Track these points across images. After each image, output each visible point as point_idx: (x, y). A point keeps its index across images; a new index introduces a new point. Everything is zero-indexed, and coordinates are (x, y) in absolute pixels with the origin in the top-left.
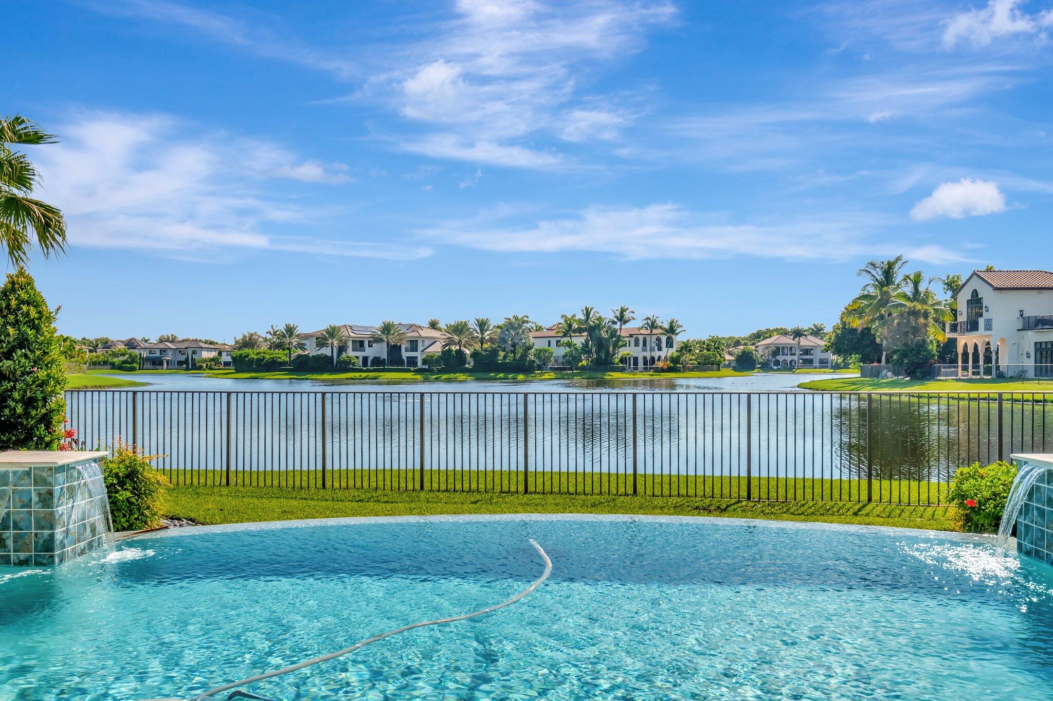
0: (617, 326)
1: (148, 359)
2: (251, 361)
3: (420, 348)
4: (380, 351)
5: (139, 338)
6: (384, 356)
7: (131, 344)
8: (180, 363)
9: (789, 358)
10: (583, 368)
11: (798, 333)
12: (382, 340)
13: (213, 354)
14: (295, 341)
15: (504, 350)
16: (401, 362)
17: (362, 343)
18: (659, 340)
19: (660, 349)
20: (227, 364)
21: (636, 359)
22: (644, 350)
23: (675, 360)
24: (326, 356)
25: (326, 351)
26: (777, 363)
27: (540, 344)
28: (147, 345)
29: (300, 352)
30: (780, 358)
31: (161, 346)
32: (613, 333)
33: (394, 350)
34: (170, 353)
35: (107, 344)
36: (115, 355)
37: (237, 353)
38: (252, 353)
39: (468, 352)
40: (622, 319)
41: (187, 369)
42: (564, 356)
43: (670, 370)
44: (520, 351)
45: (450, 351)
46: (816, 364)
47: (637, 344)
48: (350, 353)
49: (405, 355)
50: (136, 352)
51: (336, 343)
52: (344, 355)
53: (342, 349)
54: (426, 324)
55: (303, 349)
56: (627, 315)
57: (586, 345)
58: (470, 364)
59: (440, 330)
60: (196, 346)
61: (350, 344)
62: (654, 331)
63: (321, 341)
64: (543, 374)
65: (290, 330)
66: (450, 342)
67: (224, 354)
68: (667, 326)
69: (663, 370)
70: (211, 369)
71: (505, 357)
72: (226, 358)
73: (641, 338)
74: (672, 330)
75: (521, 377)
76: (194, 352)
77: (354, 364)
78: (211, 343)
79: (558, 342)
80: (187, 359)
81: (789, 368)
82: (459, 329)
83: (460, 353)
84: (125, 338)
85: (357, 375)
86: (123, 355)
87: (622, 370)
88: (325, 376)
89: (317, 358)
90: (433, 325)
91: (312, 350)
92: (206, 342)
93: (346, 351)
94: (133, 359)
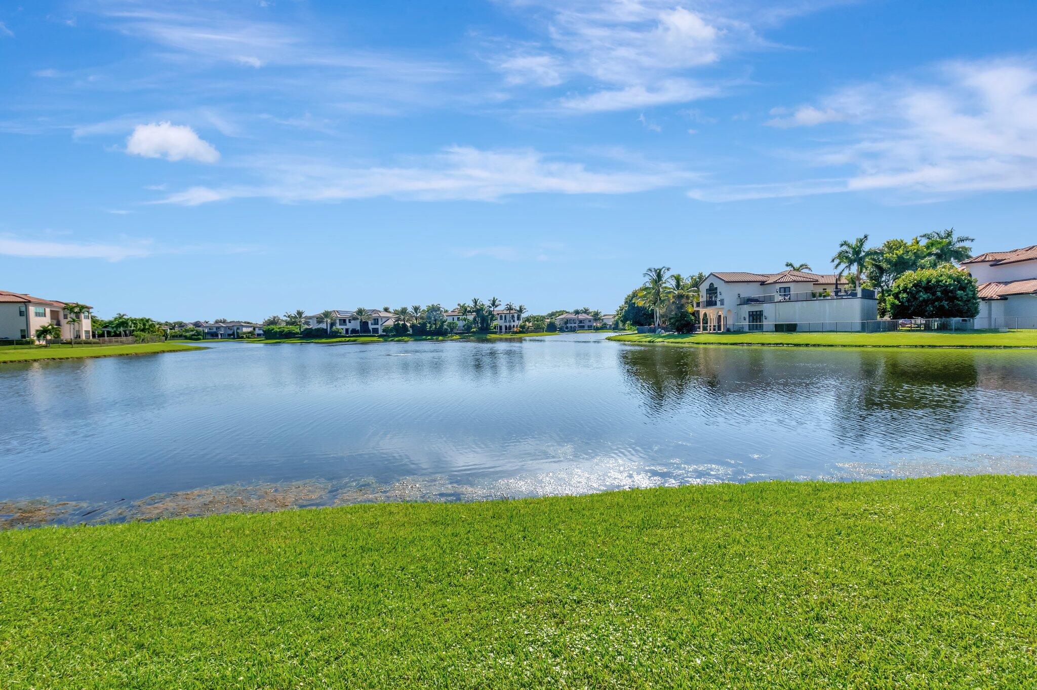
0: (492, 309)
1: (208, 333)
2: (276, 332)
3: (380, 323)
4: (356, 325)
5: (202, 321)
6: (359, 328)
7: (197, 324)
8: (229, 335)
9: (573, 325)
10: (473, 332)
11: (577, 312)
12: (358, 319)
13: (250, 329)
14: (303, 320)
15: (430, 323)
16: (369, 332)
17: (344, 321)
18: (513, 316)
19: (514, 321)
20: (259, 335)
21: (501, 327)
22: (505, 322)
23: (522, 327)
24: (323, 329)
25: (323, 326)
26: (567, 328)
27: (450, 320)
28: (207, 325)
29: (306, 326)
30: (569, 325)
31: (217, 325)
32: (490, 313)
33: (364, 325)
34: (222, 329)
35: (181, 325)
36: (187, 331)
37: (266, 328)
38: (276, 328)
39: (408, 325)
40: (494, 304)
41: (234, 338)
42: (464, 326)
43: (520, 332)
44: (439, 323)
45: (398, 324)
46: (586, 328)
47: (501, 319)
48: (338, 326)
49: (371, 327)
50: (201, 329)
51: (329, 321)
52: (334, 328)
53: (332, 324)
54: (382, 310)
55: (308, 325)
56: (497, 303)
57: (475, 319)
58: (411, 332)
59: (390, 312)
60: (239, 325)
61: (338, 321)
62: (511, 312)
63: (320, 320)
64: (452, 336)
65: (300, 314)
66: (398, 319)
67: (257, 329)
68: (518, 309)
69: (516, 333)
70: (249, 338)
71: (431, 327)
72: (257, 331)
73: (503, 315)
74: (521, 310)
75: (440, 338)
76: (238, 329)
77: (340, 333)
78: (248, 323)
79: (458, 318)
80: (234, 333)
81: (573, 330)
82: (404, 311)
83: (404, 325)
84: (193, 321)
85: (343, 339)
86: (192, 331)
87: (495, 333)
88: (324, 340)
89: (318, 330)
90: (386, 310)
91: (314, 325)
92: (245, 323)
93: (335, 325)
94: (198, 334)
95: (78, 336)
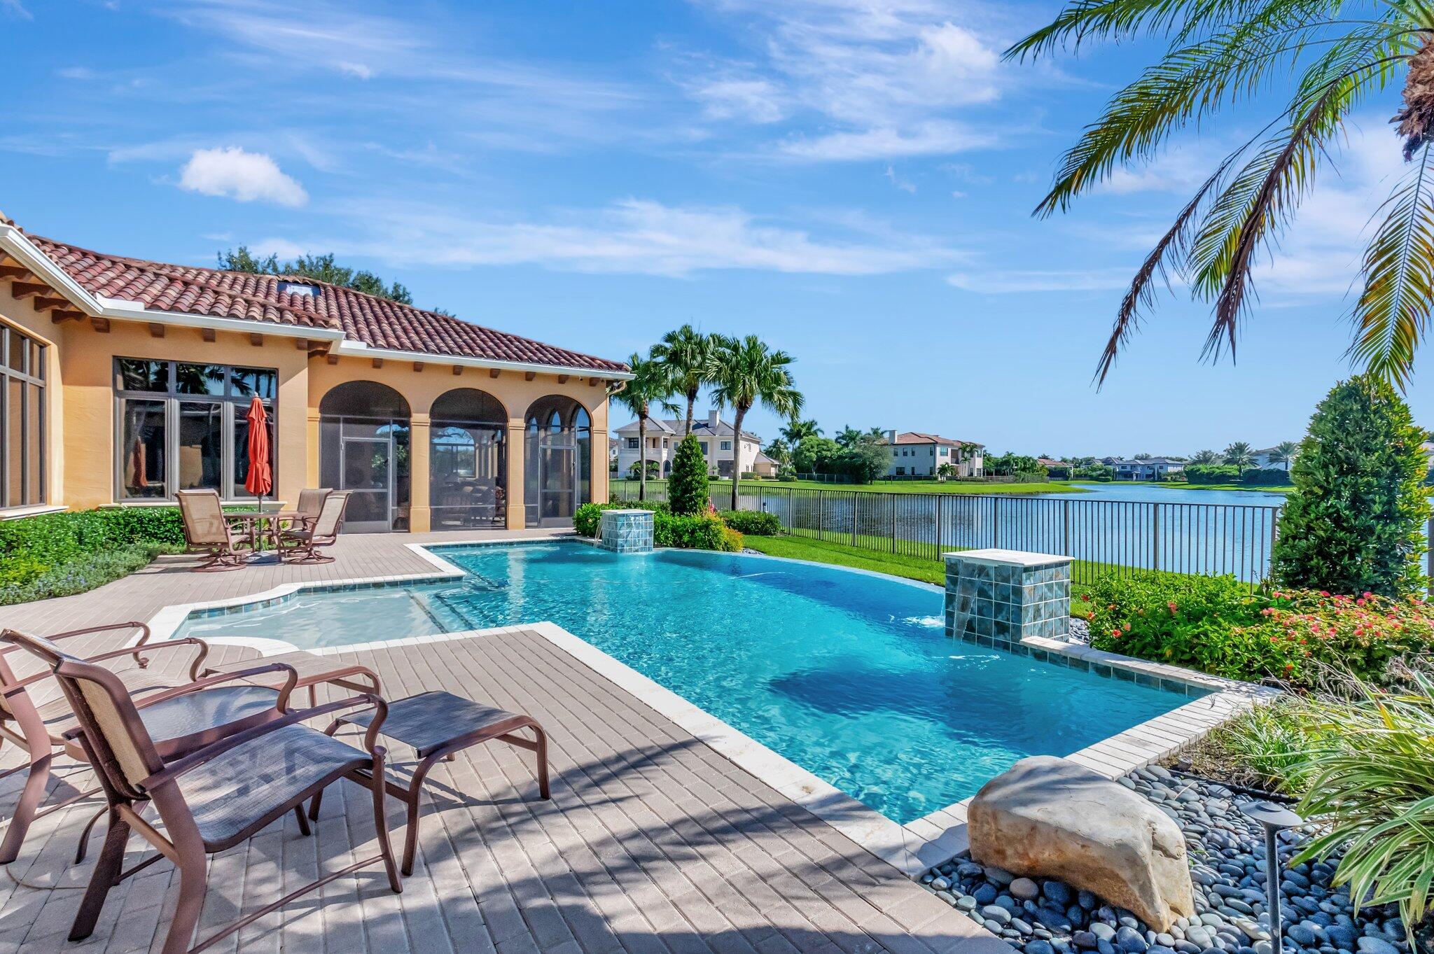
1: (1120, 473)
2: (1202, 475)
5: (1114, 457)
7: (1107, 461)
8: (1148, 476)
13: (1178, 469)
14: (1245, 458)
24: (1279, 471)
25: (1281, 466)
28: (1121, 462)
29: (1250, 466)
31: (1133, 463)
34: (1139, 468)
35: (1088, 461)
36: (1094, 470)
38: (1204, 469)
41: (1154, 481)
50: (1111, 467)
55: (1255, 464)
60: (1163, 462)
63: (1275, 456)
65: (1241, 448)
70: (1175, 481)
76: (1161, 468)
78: (1176, 460)
80: (1154, 473)
84: (1103, 457)
86: (1101, 469)
89: (1270, 472)
91: (1263, 465)
92: (1172, 459)
94: (1107, 473)
95: (972, 474)
